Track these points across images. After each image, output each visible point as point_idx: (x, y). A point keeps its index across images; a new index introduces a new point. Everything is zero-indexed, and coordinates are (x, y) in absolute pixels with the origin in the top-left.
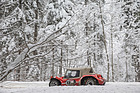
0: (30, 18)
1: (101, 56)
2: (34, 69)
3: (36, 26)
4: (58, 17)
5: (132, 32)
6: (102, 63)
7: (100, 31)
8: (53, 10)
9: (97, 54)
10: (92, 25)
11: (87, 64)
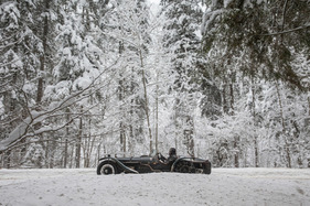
0: (31, 68)
1: (141, 130)
2: (35, 148)
3: (41, 82)
4: (77, 69)
5: (184, 97)
6: (141, 141)
7: (140, 93)
8: (70, 57)
9: (134, 127)
10: (129, 84)
11: (119, 142)
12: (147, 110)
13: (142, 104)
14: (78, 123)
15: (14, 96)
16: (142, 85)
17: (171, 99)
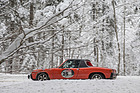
1: (111, 45)
2: (29, 59)
3: (32, 7)
6: (111, 54)
7: (110, 14)
9: (105, 42)
10: (101, 7)
11: (93, 54)
12: (116, 28)
13: (112, 23)
14: (61, 40)
15: (13, 19)
16: (111, 7)
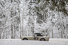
17: (27, 18)
